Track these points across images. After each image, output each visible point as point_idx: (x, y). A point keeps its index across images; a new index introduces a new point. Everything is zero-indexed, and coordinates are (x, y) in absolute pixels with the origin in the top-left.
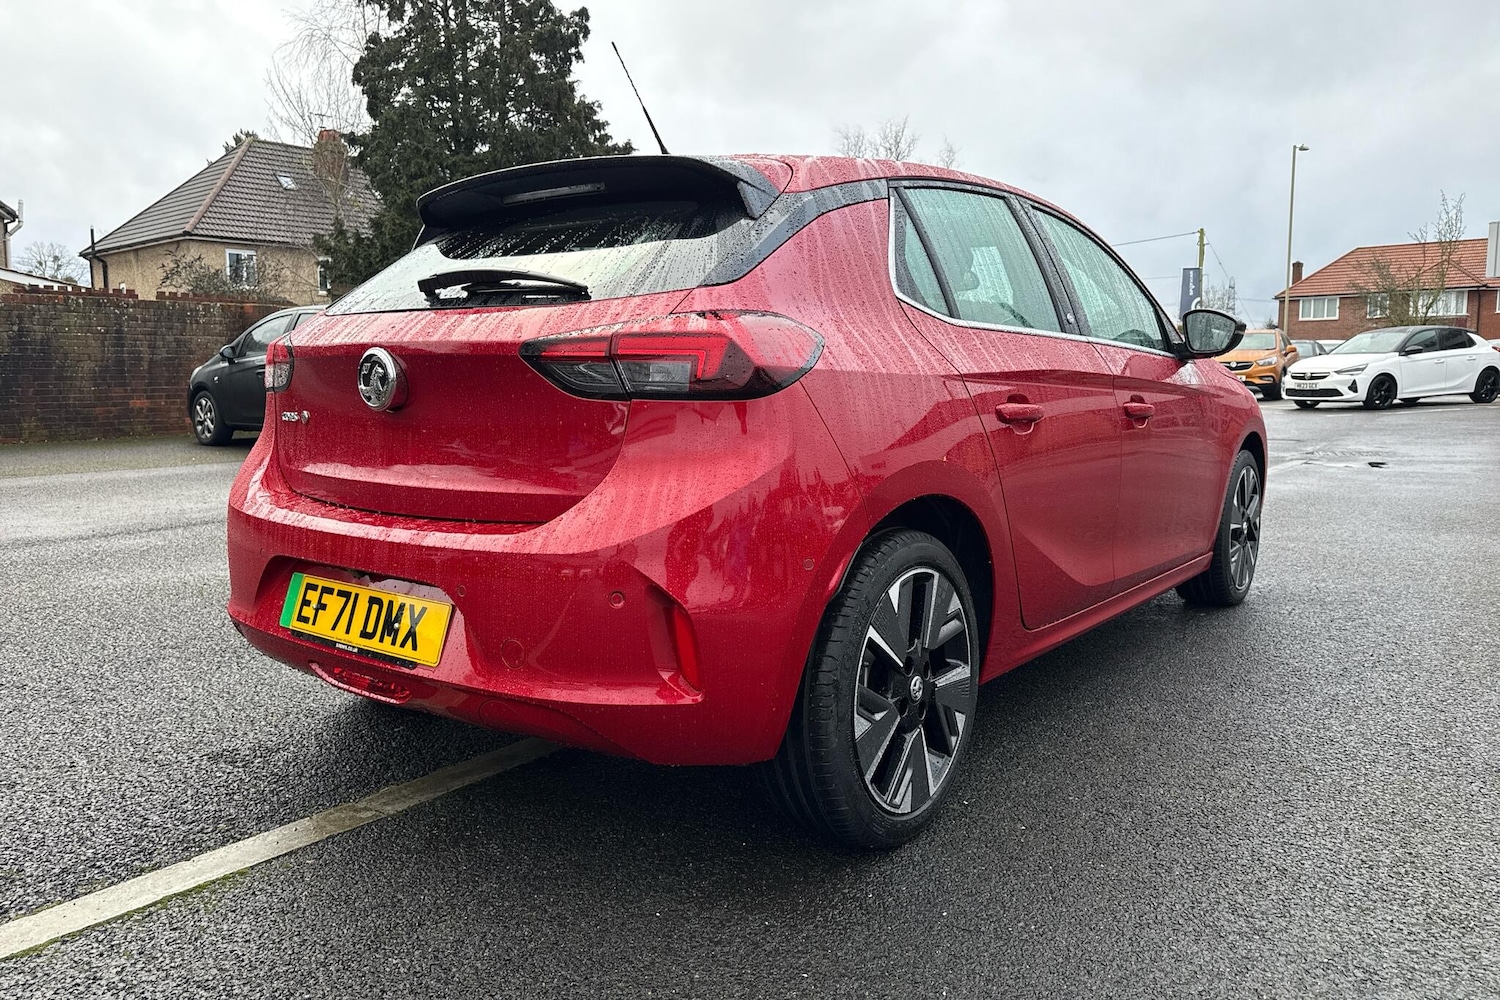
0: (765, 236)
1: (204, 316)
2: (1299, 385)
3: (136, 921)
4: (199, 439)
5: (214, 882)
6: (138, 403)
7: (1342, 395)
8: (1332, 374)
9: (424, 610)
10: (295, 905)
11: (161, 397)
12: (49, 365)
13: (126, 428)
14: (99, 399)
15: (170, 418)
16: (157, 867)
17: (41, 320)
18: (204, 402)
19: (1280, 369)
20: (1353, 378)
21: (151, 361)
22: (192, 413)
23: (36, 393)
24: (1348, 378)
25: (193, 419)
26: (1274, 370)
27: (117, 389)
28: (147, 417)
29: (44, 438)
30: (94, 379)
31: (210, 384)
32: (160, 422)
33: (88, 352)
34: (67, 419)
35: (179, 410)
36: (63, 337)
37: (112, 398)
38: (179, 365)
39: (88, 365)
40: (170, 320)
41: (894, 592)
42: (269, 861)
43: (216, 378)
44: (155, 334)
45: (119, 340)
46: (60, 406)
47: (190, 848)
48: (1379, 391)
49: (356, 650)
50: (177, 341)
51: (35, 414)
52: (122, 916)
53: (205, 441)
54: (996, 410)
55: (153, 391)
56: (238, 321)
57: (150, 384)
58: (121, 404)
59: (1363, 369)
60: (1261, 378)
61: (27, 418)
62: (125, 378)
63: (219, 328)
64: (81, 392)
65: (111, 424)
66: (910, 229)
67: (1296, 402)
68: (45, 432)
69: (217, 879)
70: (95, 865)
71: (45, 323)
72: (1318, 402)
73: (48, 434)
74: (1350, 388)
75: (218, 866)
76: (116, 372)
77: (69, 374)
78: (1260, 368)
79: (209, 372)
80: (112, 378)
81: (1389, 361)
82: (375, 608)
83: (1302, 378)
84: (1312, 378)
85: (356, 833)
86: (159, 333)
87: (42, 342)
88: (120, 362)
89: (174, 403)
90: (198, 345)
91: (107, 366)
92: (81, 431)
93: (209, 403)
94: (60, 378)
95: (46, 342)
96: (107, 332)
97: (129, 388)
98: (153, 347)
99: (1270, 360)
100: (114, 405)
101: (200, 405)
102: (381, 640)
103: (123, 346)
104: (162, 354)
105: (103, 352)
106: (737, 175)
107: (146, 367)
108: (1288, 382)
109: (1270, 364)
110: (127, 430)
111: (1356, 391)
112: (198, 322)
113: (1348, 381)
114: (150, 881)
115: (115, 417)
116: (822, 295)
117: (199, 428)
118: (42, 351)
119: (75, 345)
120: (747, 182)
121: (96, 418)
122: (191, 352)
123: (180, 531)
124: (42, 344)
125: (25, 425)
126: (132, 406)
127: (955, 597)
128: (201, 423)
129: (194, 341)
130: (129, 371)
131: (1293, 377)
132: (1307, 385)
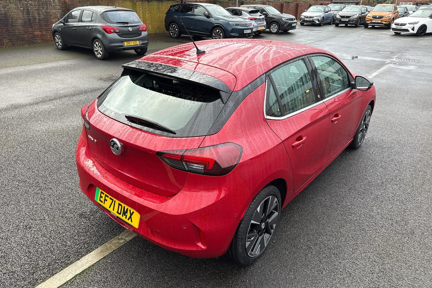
0: (227, 113)
1: (53, 3)
2: (396, 27)
3: (69, 285)
4: (58, 47)
5: (86, 269)
6: (37, 33)
7: (409, 31)
8: (408, 24)
9: (133, 212)
10: (107, 279)
11: (44, 31)
12: (8, 22)
13: (35, 41)
14: (25, 32)
15: (47, 37)
16: (72, 263)
17: (3, 6)
18: (57, 36)
19: (392, 19)
20: (413, 26)
21: (39, 19)
22: (54, 39)
23: (6, 31)
24: (412, 26)
25: (55, 41)
26: (390, 19)
27: (30, 29)
28: (40, 37)
29: (11, 45)
30: (22, 26)
31: (58, 31)
32: (44, 39)
33: (19, 17)
34: (17, 39)
35: (50, 35)
36: (11, 12)
37: (29, 32)
38: (47, 21)
39: (20, 21)
40: (43, 5)
41: (258, 209)
42: (99, 261)
43: (60, 29)
44: (39, 10)
45: (28, 13)
46: (14, 35)
47: (79, 255)
48: (421, 30)
49: (116, 216)
50: (46, 12)
51: (6, 38)
52: (66, 283)
53: (59, 49)
54: (292, 146)
55: (41, 29)
56: (64, 5)
57: (40, 27)
58: (32, 34)
59: (417, 23)
60: (385, 22)
61: (4, 39)
62: (32, 25)
63: (58, 7)
64: (20, 30)
65: (30, 40)
66: (272, 90)
67: (395, 32)
68: (11, 43)
69: (87, 268)
70: (56, 262)
71: (4, 8)
72: (401, 33)
73: (12, 44)
74: (412, 29)
75: (87, 263)
76: (29, 23)
77: (14, 24)
78: (386, 18)
79: (58, 26)
80: (28, 25)
81: (426, 20)
82: (120, 207)
83: (398, 25)
84: (401, 25)
85: (119, 249)
86: (40, 9)
87: (4, 14)
88: (29, 20)
89: (48, 33)
90: (53, 13)
91: (26, 21)
92: (22, 43)
93: (59, 37)
94: (13, 26)
95: (5, 14)
96: (24, 10)
97: (34, 28)
98: (39, 14)
99: (389, 16)
100: (30, 34)
101: (56, 37)
102: (123, 216)
103: (29, 14)
104: (42, 17)
105: (24, 17)
106: (219, 89)
107: (38, 21)
108: (393, 26)
109: (389, 17)
110: (35, 42)
111: (414, 30)
112: (52, 6)
113: (412, 27)
114: (71, 269)
115: (31, 38)
116: (243, 129)
117: (57, 44)
118: (5, 17)
119: (15, 14)
120: (222, 91)
121: (25, 39)
122: (51, 16)
123: (58, 100)
124: (4, 15)
125: (4, 41)
126: (35, 34)
127: (276, 198)
128: (58, 43)
129: (51, 12)
130: (33, 23)
131: (395, 24)
132: (399, 27)
